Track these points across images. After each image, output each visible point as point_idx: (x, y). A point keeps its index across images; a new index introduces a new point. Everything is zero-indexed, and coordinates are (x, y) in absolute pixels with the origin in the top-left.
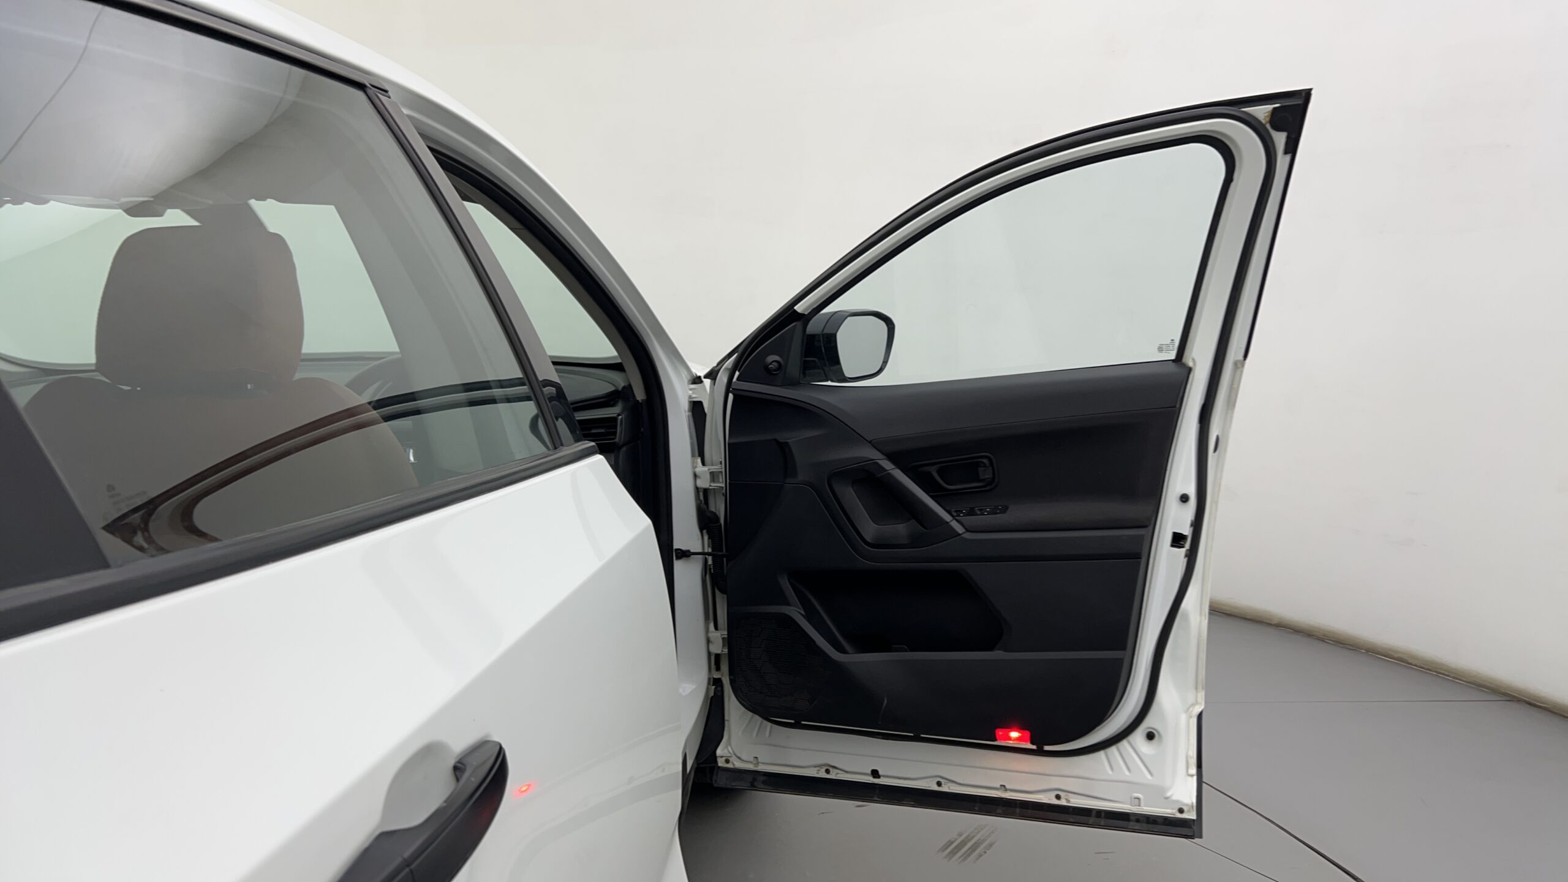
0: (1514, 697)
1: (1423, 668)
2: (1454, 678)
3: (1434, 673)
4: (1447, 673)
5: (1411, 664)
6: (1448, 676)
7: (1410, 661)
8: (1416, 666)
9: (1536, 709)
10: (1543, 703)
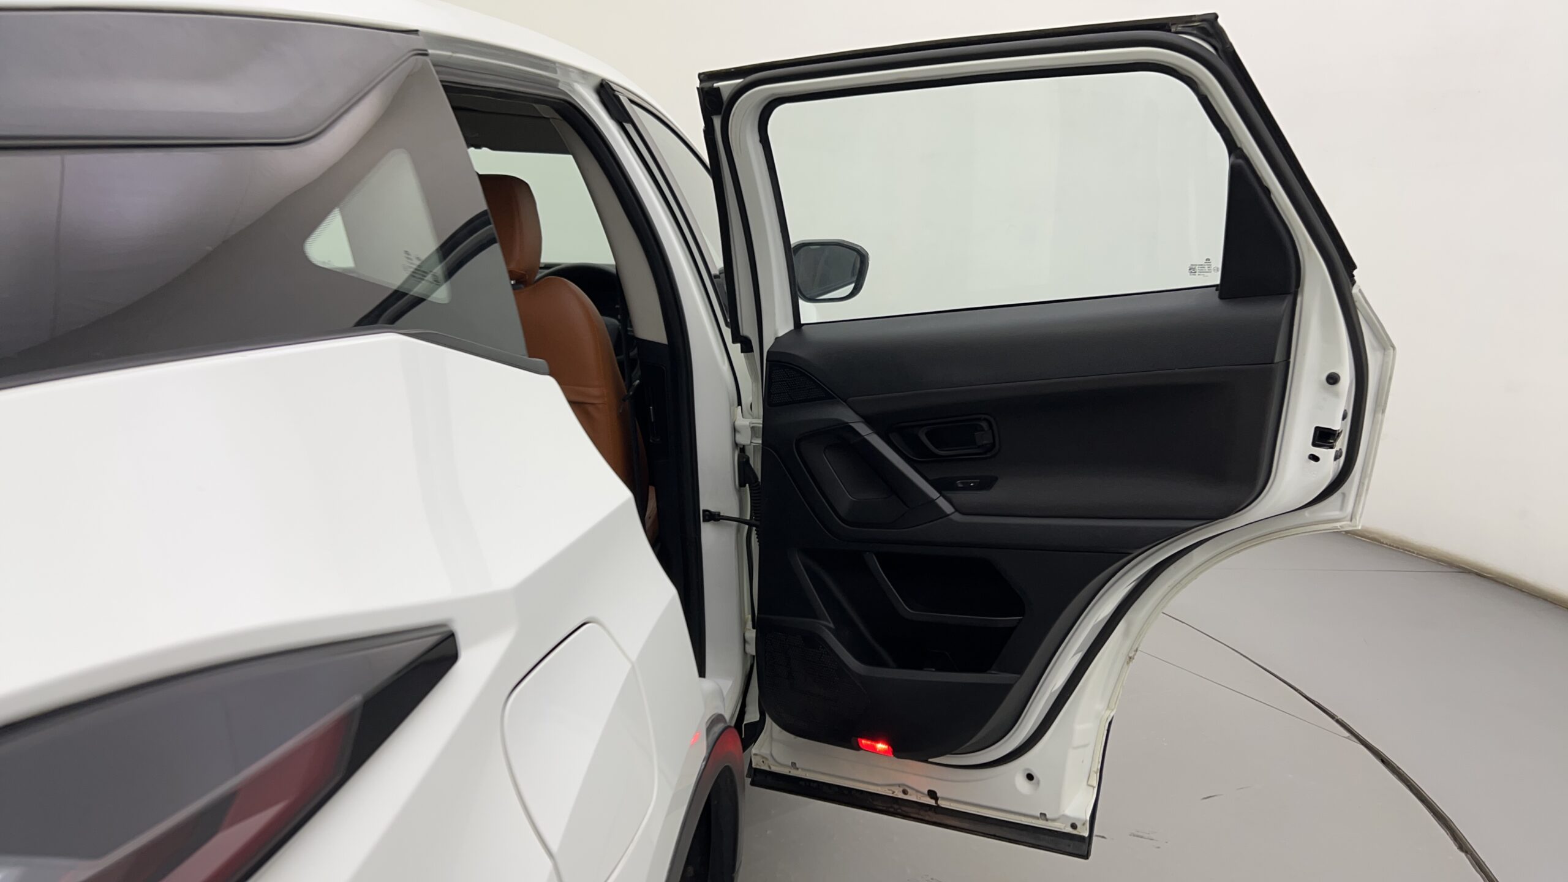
0: (1466, 569)
1: (1393, 546)
2: (1417, 554)
3: (1402, 551)
4: (1412, 550)
5: (1383, 543)
6: (1414, 553)
7: (1382, 541)
8: (1387, 544)
9: (1482, 579)
10: (1489, 574)
